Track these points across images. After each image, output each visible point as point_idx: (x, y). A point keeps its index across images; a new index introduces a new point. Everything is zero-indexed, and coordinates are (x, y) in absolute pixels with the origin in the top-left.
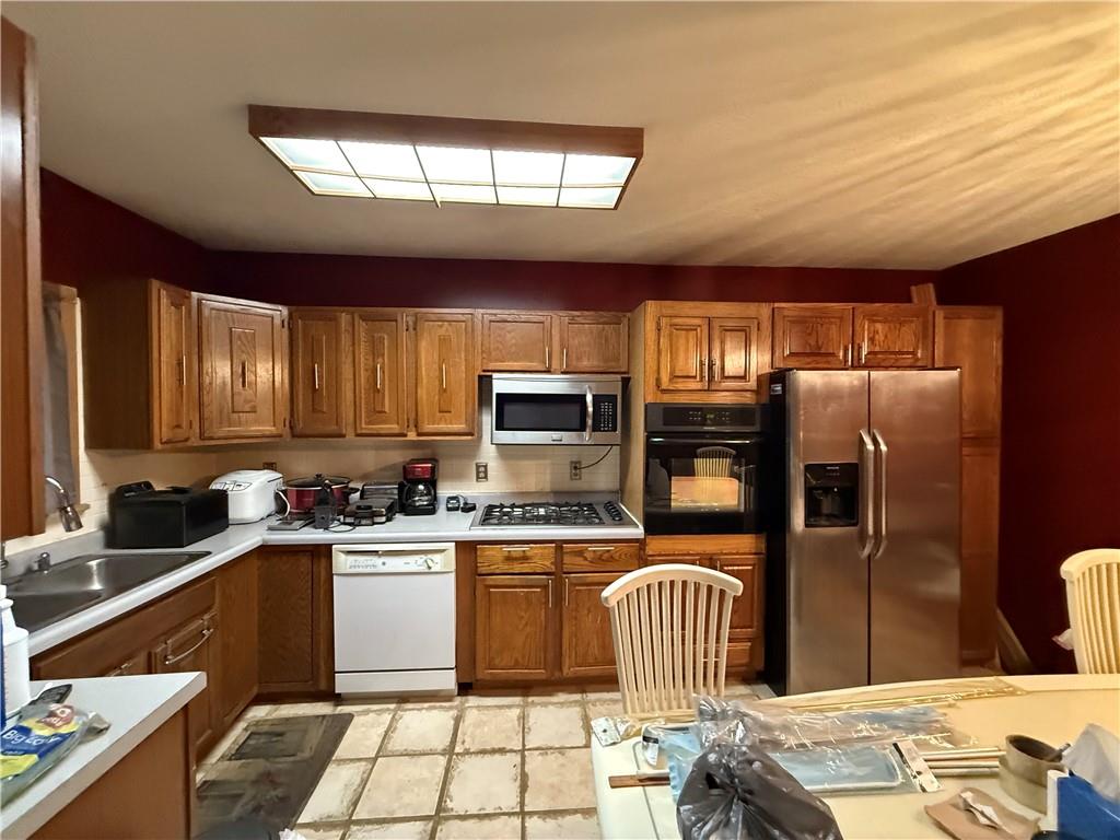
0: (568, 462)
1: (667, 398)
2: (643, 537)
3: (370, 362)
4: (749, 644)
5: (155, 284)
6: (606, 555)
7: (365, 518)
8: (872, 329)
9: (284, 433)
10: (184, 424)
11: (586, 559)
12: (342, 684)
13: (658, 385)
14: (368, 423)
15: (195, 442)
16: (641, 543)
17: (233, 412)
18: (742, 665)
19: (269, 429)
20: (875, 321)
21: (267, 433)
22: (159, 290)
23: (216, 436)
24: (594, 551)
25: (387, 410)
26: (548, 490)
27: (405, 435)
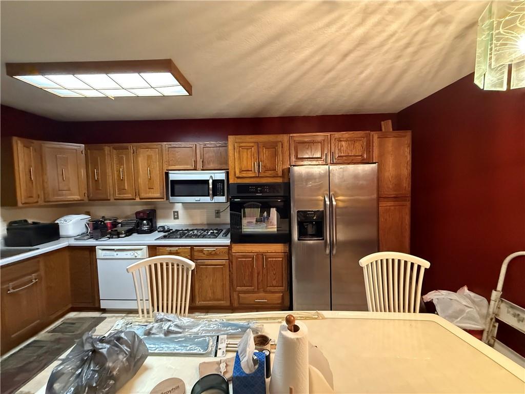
0: (214, 211)
1: (239, 181)
2: (229, 244)
3: (118, 168)
4: (282, 294)
5: (15, 139)
6: (214, 252)
7: (115, 235)
8: (340, 145)
9: (85, 199)
10: (35, 196)
11: (204, 254)
12: (103, 305)
13: (235, 175)
14: (119, 194)
15: (41, 202)
16: (230, 247)
17: (59, 190)
18: (278, 304)
19: (77, 197)
20: (341, 141)
21: (76, 199)
22: (17, 142)
23: (51, 200)
24: (208, 250)
25: (126, 188)
26: (206, 223)
27: (135, 199)
